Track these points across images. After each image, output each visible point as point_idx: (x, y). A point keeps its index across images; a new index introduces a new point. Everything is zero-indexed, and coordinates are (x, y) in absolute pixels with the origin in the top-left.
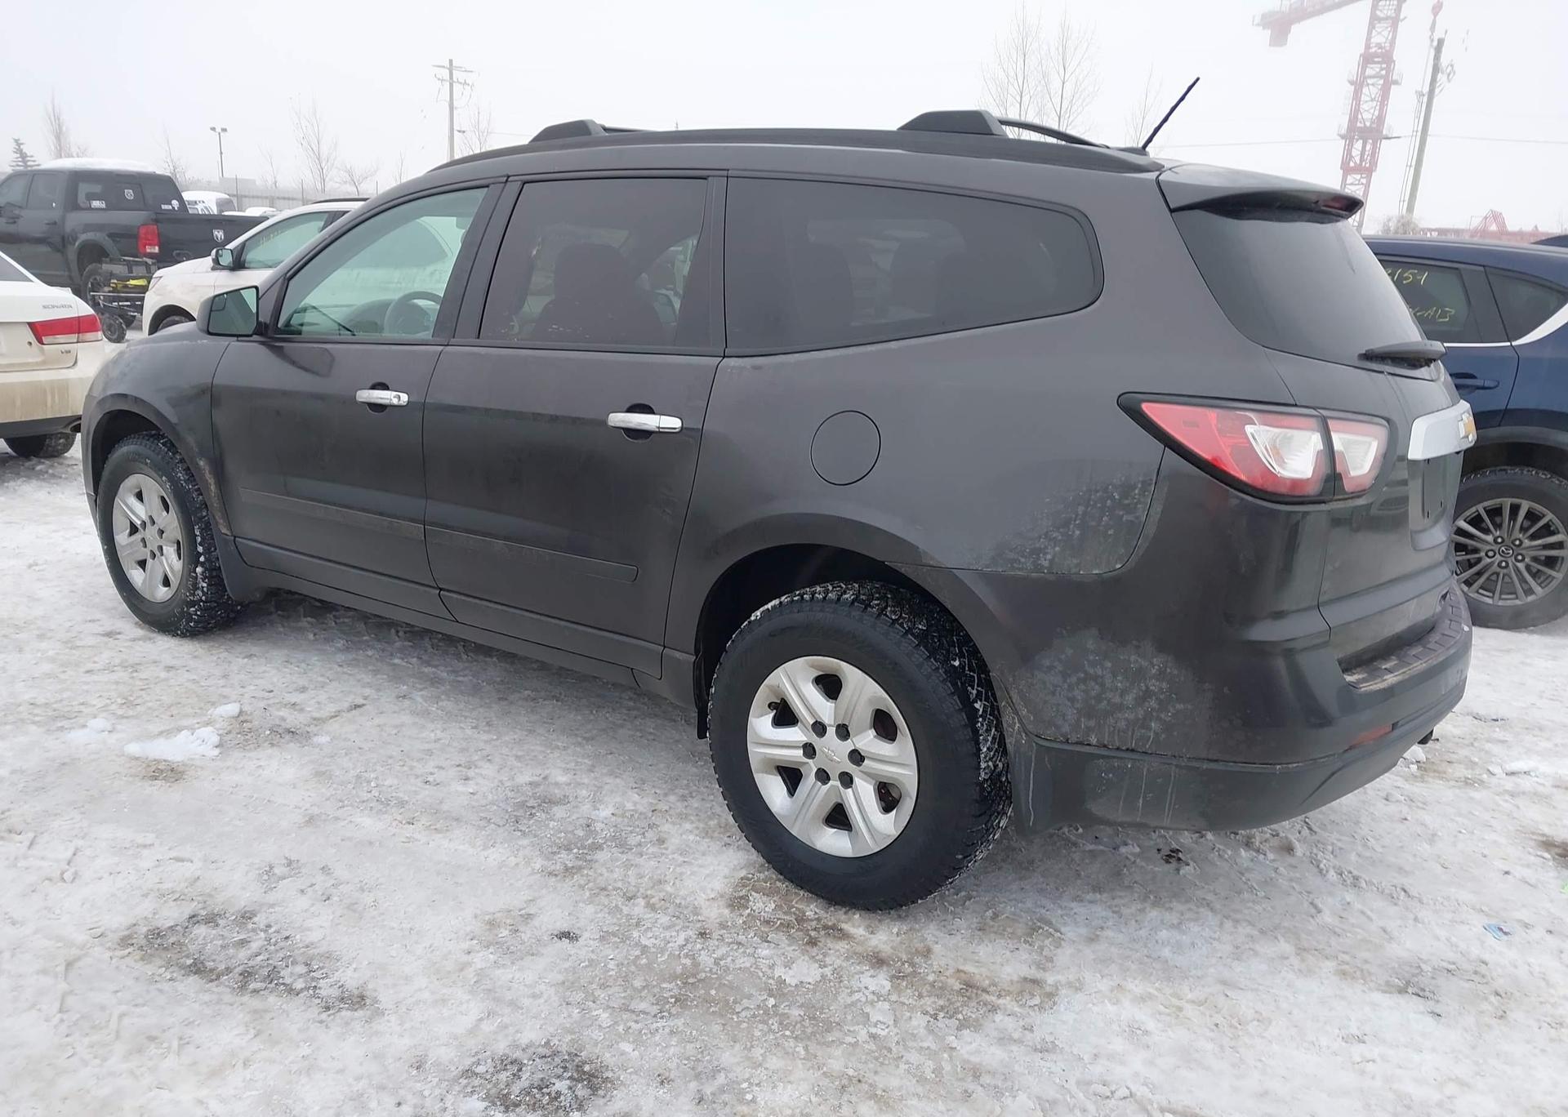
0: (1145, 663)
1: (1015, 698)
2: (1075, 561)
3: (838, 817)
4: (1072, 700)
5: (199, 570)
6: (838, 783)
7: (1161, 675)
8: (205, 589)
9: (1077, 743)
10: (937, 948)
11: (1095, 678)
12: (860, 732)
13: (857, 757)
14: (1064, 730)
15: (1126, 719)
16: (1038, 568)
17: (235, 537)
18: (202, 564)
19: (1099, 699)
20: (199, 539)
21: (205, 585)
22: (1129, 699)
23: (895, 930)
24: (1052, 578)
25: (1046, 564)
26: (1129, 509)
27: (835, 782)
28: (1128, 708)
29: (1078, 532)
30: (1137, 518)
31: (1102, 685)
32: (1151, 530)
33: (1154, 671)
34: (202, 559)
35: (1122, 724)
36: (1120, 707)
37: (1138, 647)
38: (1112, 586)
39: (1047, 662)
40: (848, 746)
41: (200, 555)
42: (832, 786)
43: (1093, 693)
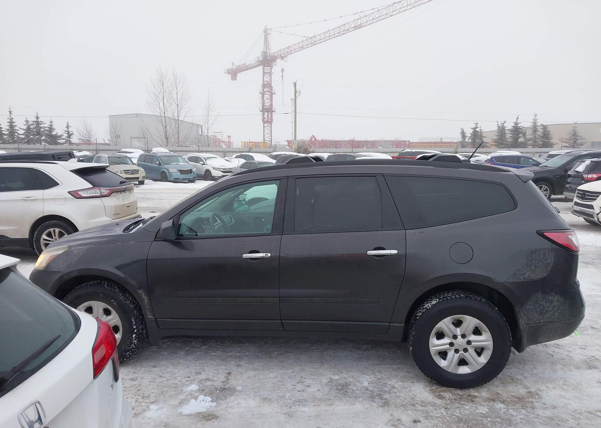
0: (553, 298)
1: (522, 314)
2: (534, 275)
3: (463, 362)
4: (536, 312)
5: (134, 336)
6: (463, 352)
7: (558, 301)
8: (136, 343)
9: (538, 323)
10: (499, 392)
11: (541, 305)
12: (470, 335)
13: (469, 343)
14: (535, 320)
15: (550, 314)
16: (525, 278)
17: (156, 319)
18: (135, 333)
19: (543, 310)
20: (134, 323)
21: (136, 341)
22: (550, 309)
23: (485, 391)
24: (529, 280)
25: (527, 277)
26: (546, 260)
27: (461, 352)
28: (550, 311)
29: (534, 268)
30: (548, 262)
31: (544, 306)
32: (552, 264)
33: (555, 300)
34: (135, 331)
35: (549, 316)
36: (548, 311)
37: (551, 294)
38: (543, 280)
39: (530, 303)
40: (466, 340)
41: (135, 329)
42: (461, 353)
43: (541, 309)
